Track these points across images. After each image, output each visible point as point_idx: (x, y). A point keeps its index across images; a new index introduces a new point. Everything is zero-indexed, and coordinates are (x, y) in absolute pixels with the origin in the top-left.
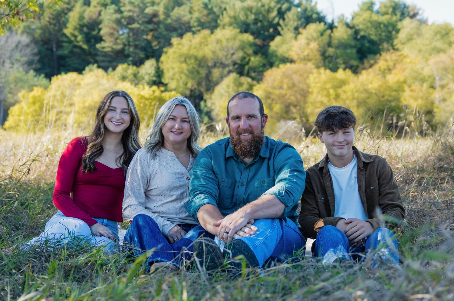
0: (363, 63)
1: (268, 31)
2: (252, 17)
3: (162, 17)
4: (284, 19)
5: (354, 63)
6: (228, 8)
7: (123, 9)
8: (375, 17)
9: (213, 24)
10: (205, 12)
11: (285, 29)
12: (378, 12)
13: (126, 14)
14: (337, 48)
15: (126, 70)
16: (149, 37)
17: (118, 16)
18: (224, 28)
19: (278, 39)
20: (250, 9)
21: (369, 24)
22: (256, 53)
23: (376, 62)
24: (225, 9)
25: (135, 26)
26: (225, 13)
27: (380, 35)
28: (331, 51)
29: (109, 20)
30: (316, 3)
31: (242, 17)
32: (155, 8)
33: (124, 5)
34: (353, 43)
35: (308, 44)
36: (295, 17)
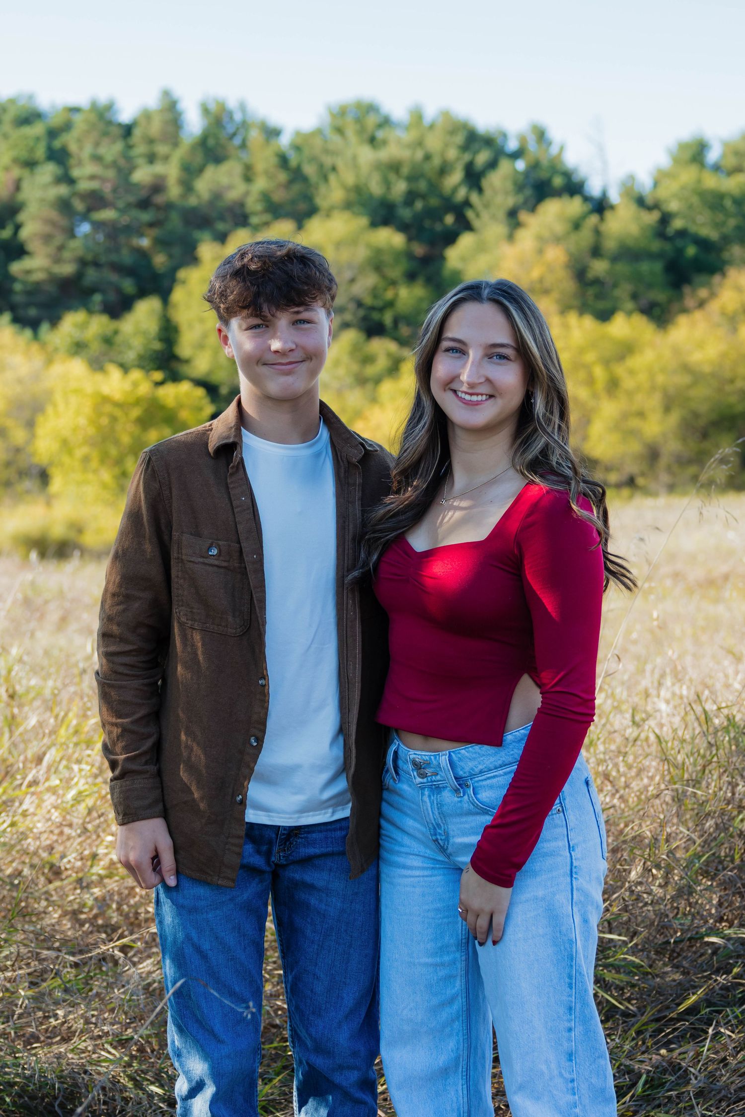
0: (680, 297)
1: (441, 220)
2: (400, 188)
3: (174, 191)
4: (480, 190)
5: (659, 296)
6: (340, 164)
7: (76, 173)
8: (711, 182)
9: (302, 206)
10: (283, 177)
11: (485, 215)
12: (716, 168)
13: (84, 186)
14: (615, 259)
15: (83, 326)
16: (145, 243)
17: (63, 190)
18: (328, 215)
19: (466, 241)
20: (394, 167)
21: (695, 200)
22: (411, 277)
23: (713, 295)
24: (334, 169)
25: (107, 215)
26: (332, 178)
27: (723, 224)
28: (599, 267)
29: (42, 200)
30: (562, 149)
31: (376, 188)
32: (159, 168)
33: (80, 163)
34: (656, 246)
35: (540, 252)
36: (509, 186)
